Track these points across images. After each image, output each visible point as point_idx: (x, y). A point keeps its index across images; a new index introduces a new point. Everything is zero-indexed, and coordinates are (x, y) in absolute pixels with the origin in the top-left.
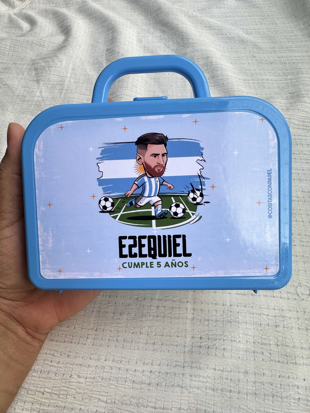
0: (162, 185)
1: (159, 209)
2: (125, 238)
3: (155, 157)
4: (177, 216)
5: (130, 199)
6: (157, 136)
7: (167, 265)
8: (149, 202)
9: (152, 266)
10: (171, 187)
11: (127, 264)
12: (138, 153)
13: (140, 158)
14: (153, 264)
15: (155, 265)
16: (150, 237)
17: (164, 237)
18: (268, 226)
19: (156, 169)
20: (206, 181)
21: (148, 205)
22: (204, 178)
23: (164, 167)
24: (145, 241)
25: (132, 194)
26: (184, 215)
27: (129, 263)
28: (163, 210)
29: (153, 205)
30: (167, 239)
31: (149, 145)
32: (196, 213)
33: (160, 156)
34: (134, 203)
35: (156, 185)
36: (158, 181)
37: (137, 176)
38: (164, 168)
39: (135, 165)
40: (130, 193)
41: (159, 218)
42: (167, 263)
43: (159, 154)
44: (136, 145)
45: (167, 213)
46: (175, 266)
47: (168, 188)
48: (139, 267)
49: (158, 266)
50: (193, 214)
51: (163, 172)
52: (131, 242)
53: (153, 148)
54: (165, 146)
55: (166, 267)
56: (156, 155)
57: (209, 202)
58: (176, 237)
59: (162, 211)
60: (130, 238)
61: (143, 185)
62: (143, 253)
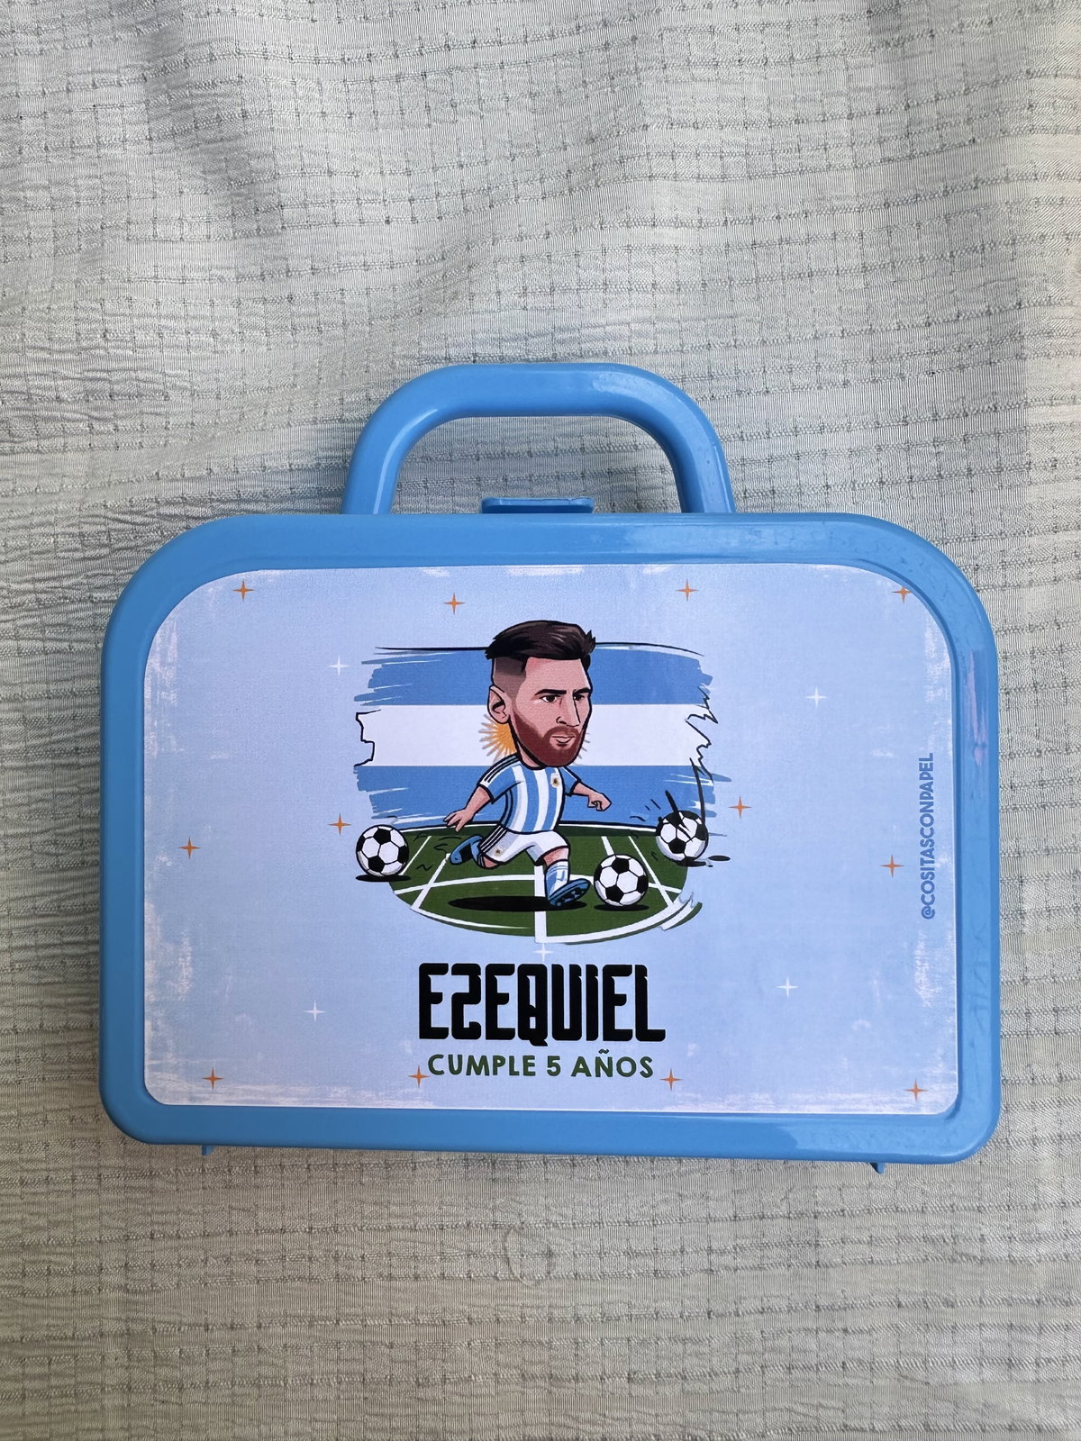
0: (571, 794)
1: (559, 876)
2: (440, 969)
3: (550, 699)
4: (618, 901)
6: (559, 633)
7: (580, 1067)
8: (525, 850)
9: (530, 1069)
10: (601, 803)
11: (446, 1059)
12: (493, 685)
13: (502, 703)
14: (533, 1065)
15: (540, 1065)
16: (526, 970)
17: (575, 970)
18: (922, 945)
19: (553, 742)
20: (717, 786)
22: (711, 776)
23: (578, 735)
24: (508, 985)
25: (470, 822)
26: (642, 898)
27: (450, 1057)
28: (573, 877)
29: (541, 861)
30: (583, 978)
31: (531, 660)
32: (684, 894)
33: (569, 697)
34: (475, 851)
35: (552, 792)
36: (560, 781)
37: (489, 762)
38: (581, 738)
39: (483, 724)
40: (464, 816)
41: (559, 904)
42: (581, 1060)
43: (564, 692)
44: (488, 657)
45: (586, 890)
46: (609, 1074)
47: (591, 805)
48: (487, 1074)
49: (550, 1073)
50: (673, 896)
51: (574, 753)
52: (462, 984)
53: (545, 672)
54: (586, 665)
55: (578, 1074)
56: (553, 695)
57: (727, 859)
58: (613, 971)
59: (569, 882)
60: (459, 969)
61: (510, 790)
62: (501, 1025)
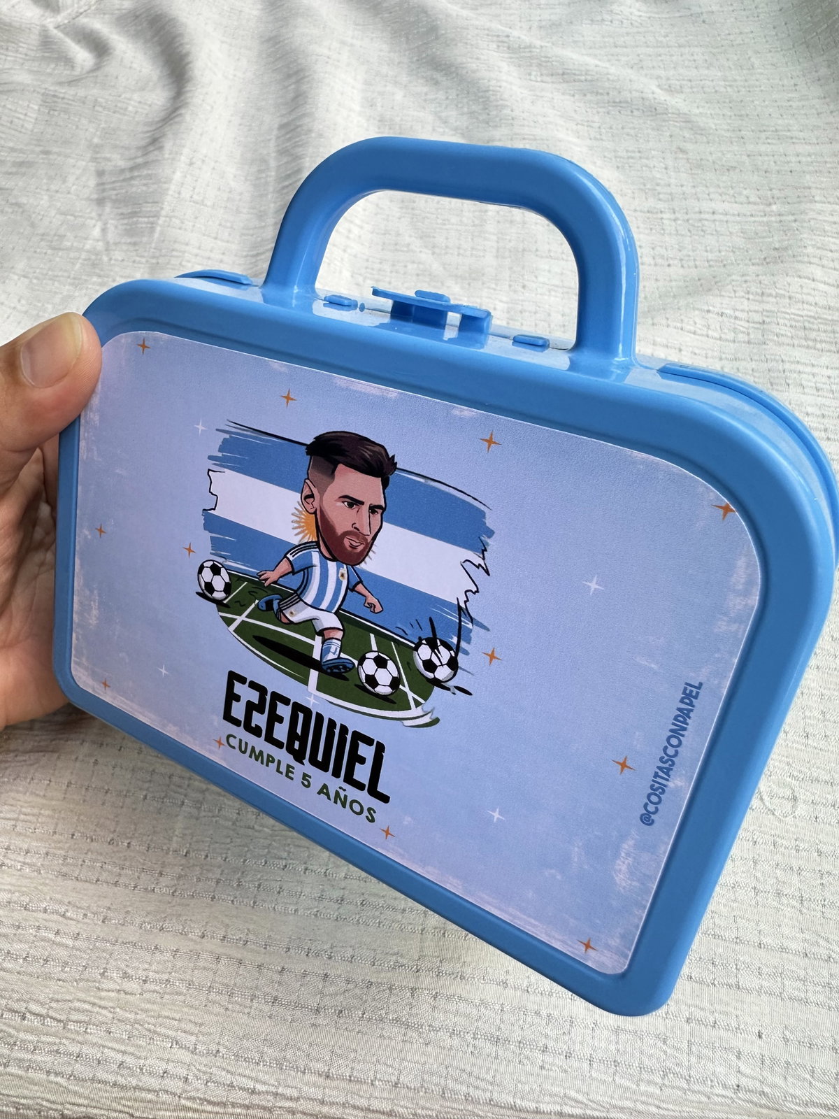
0: (353, 590)
1: (333, 649)
2: (242, 680)
3: (351, 505)
4: (374, 688)
5: (269, 592)
6: (367, 449)
7: (324, 790)
8: (311, 620)
9: (290, 774)
10: (375, 606)
11: (237, 740)
12: (308, 479)
13: (312, 496)
14: (293, 773)
15: (297, 775)
16: (298, 707)
17: (332, 723)
18: (631, 842)
19: (346, 542)
20: (476, 630)
21: (308, 627)
22: (472, 620)
23: (367, 544)
24: (284, 711)
25: (275, 582)
26: (392, 694)
27: (241, 741)
28: (343, 655)
29: (321, 633)
30: (337, 731)
31: (341, 467)
32: (428, 705)
33: (365, 508)
34: (275, 606)
35: (339, 583)
36: (346, 576)
37: (295, 541)
38: (369, 547)
39: (296, 509)
40: (272, 576)
41: (329, 671)
42: (325, 786)
43: (362, 503)
44: (308, 454)
45: (350, 669)
46: (342, 805)
47: (366, 605)
48: (262, 763)
49: (303, 783)
50: (417, 704)
51: (362, 556)
52: (254, 697)
53: (351, 481)
54: (385, 484)
55: (322, 794)
56: (353, 502)
57: (470, 694)
58: (358, 737)
59: (339, 658)
60: (254, 685)
61: (307, 569)
62: (276, 736)
